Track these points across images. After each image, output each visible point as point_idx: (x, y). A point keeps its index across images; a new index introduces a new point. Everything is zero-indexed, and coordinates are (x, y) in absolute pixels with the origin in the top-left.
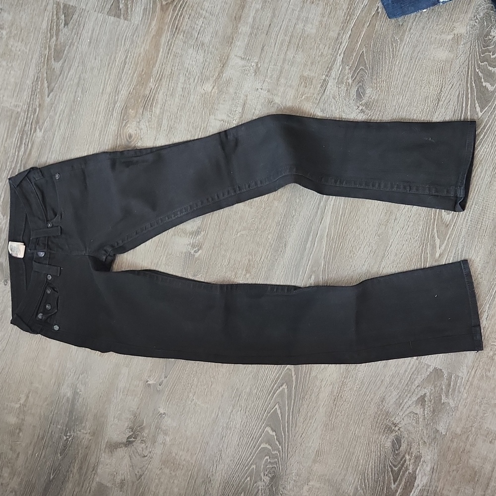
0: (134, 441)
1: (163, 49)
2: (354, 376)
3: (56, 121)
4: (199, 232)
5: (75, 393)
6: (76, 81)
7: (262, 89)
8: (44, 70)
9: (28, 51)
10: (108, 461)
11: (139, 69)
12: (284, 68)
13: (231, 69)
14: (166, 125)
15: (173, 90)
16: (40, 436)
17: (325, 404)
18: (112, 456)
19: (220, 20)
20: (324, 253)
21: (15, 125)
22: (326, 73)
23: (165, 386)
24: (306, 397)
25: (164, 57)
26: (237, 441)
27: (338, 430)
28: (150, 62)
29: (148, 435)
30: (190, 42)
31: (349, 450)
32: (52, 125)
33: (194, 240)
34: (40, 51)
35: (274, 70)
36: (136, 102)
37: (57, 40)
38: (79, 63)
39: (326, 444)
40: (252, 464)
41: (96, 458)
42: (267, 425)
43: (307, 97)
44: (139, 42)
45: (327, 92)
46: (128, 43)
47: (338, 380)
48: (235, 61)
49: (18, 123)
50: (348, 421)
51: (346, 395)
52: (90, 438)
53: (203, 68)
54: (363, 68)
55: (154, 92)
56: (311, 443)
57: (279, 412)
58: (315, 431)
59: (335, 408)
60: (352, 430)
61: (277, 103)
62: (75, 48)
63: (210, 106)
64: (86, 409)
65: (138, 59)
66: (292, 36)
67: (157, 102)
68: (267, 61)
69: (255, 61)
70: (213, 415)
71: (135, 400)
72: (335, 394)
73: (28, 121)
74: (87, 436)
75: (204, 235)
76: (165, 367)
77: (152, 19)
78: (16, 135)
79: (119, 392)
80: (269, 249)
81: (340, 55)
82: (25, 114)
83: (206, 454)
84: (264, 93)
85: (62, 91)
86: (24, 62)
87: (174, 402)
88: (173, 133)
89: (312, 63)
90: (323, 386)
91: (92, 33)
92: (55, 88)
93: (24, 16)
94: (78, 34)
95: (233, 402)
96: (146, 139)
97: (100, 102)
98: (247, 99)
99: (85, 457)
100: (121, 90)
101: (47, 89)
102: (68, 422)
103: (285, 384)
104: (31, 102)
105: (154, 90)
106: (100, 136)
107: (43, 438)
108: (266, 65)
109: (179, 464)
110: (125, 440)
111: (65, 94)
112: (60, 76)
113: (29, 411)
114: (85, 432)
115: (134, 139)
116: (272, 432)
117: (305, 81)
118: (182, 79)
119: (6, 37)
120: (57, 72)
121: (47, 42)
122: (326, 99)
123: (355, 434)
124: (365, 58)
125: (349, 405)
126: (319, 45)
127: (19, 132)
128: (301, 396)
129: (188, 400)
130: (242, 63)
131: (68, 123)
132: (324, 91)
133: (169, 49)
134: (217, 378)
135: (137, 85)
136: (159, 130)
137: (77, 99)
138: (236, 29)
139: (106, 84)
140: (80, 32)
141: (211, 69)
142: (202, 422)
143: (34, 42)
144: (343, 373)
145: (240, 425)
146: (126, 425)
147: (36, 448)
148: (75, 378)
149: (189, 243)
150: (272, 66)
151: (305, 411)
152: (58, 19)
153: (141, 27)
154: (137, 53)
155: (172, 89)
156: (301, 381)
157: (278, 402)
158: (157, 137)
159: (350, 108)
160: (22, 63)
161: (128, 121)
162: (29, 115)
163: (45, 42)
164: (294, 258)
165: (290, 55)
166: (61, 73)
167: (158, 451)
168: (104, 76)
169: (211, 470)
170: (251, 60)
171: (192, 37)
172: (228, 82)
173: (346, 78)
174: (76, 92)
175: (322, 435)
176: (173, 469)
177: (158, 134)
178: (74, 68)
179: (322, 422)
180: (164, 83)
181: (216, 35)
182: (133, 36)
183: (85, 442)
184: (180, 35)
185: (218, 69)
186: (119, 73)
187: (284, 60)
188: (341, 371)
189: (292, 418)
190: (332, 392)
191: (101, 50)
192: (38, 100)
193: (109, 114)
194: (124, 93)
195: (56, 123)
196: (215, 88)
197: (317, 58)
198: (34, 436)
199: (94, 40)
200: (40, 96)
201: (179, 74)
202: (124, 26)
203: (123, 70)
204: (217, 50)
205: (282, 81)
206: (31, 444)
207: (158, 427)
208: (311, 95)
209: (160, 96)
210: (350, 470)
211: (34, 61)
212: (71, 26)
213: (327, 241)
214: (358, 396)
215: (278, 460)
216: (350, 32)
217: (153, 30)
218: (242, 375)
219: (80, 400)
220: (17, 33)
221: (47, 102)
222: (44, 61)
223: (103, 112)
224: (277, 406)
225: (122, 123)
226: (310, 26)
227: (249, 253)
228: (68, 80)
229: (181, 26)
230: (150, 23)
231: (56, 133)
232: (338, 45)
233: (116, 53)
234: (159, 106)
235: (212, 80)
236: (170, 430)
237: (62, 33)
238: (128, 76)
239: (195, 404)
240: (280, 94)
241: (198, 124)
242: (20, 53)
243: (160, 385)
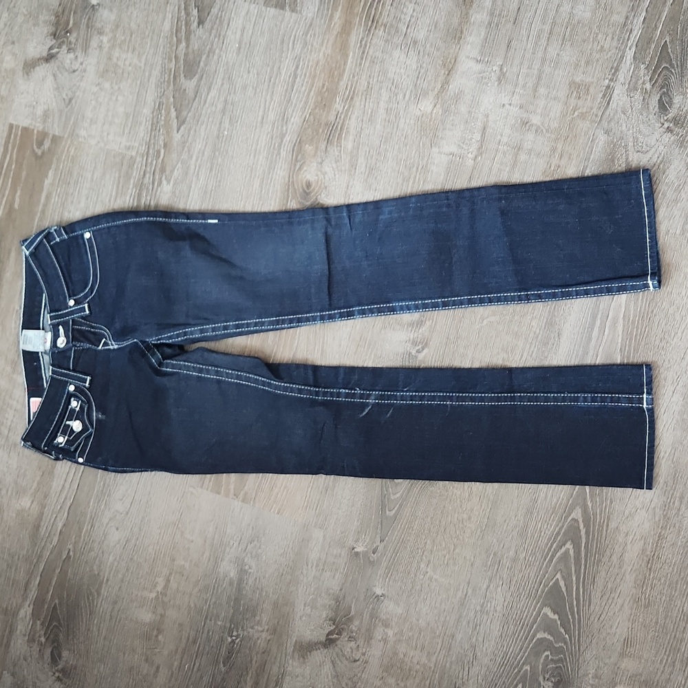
0: (339, 638)
1: (354, 53)
2: (677, 525)
3: (193, 167)
4: (422, 321)
5: (242, 572)
6: (220, 106)
7: (510, 105)
8: (170, 93)
9: (142, 65)
10: (298, 671)
11: (318, 84)
12: (543, 72)
13: (462, 77)
14: (364, 165)
15: (372, 112)
16: (191, 639)
17: (634, 568)
18: (304, 663)
19: (441, 5)
20: (619, 344)
21: (128, 176)
22: (610, 77)
23: (382, 554)
24: (603, 560)
25: (356, 65)
26: (499, 631)
27: (656, 607)
28: (333, 73)
29: (359, 629)
30: (395, 40)
31: (675, 636)
32: (186, 174)
33: (416, 335)
34: (162, 64)
35: (527, 75)
36: (315, 133)
37: (187, 47)
38: (223, 79)
39: (639, 628)
40: (523, 664)
41: (279, 668)
42: (544, 605)
43: (582, 114)
44: (315, 44)
45: (613, 105)
46: (298, 46)
47: (652, 533)
48: (468, 65)
49: (132, 174)
50: (671, 593)
51: (666, 554)
52: (268, 638)
53: (418, 77)
54: (667, 65)
55: (342, 117)
56: (615, 627)
57: (562, 583)
58: (620, 610)
59: (650, 575)
60: (679, 605)
61: (536, 125)
62: (216, 57)
63: (431, 135)
64: (260, 594)
65: (315, 69)
66: (554, 23)
67: (348, 132)
68: (516, 62)
69: (498, 63)
70: (460, 594)
71: (336, 577)
72: (649, 553)
73: (148, 169)
74: (264, 635)
75: (431, 326)
76: (380, 526)
77: (335, 8)
78: (130, 191)
79: (310, 566)
80: (534, 342)
81: (630, 49)
82: (143, 159)
83: (451, 653)
84: (515, 110)
85: (200, 123)
86: (139, 82)
87: (397, 578)
88: (375, 176)
89: (587, 63)
90: (629, 543)
91: (242, 35)
92: (188, 119)
93: (135, 13)
94: (219, 36)
95: (489, 573)
96: (333, 188)
97: (259, 137)
98: (487, 121)
99: (262, 667)
100: (291, 117)
101: (176, 121)
102: (233, 616)
103: (569, 543)
104: (152, 141)
105: (342, 113)
106: (261, 186)
107: (194, 642)
108: (515, 69)
109: (410, 670)
110: (323, 639)
111: (204, 127)
112: (195, 99)
113: (171, 603)
114: (260, 629)
115: (314, 189)
116: (552, 614)
117: (578, 89)
118: (385, 95)
119: (107, 46)
120: (191, 93)
121: (172, 52)
122: (612, 115)
123: (683, 610)
124: (670, 50)
125: (671, 568)
126: (597, 34)
127: (135, 186)
128: (595, 559)
129: (418, 573)
130: (478, 67)
131: (211, 170)
132: (608, 103)
133: (363, 52)
134: (463, 538)
135: (316, 108)
136: (352, 173)
137: (223, 133)
138: (465, 18)
139: (267, 110)
140: (223, 33)
141: (430, 78)
142: (443, 606)
143: (152, 51)
144: (659, 520)
145: (501, 605)
146: (324, 616)
147: (185, 657)
148: (240, 549)
149: (408, 339)
150: (524, 70)
151: (603, 580)
152: (188, 14)
153: (318, 22)
154: (313, 60)
155: (370, 111)
156: (594, 536)
157: (560, 570)
158: (351, 184)
159: (649, 126)
160: (134, 83)
161: (304, 162)
162: (150, 160)
163: (168, 50)
164: (573, 353)
165: (553, 51)
166: (196, 96)
167: (375, 652)
168: (263, 97)
169: (461, 676)
170: (492, 63)
171: (398, 32)
172: (457, 98)
173: (641, 82)
174: (221, 123)
175: (631, 614)
176: (400, 677)
177: (352, 180)
178: (216, 87)
179: (630, 597)
180: (358, 103)
181: (435, 27)
182: (306, 36)
183: (261, 643)
184: (379, 30)
185: (441, 78)
186: (286, 90)
187: (544, 60)
188: (657, 519)
189: (583, 593)
190: (644, 550)
191: (257, 59)
192: (162, 137)
193: (273, 153)
194: (295, 120)
195: (191, 171)
196: (438, 106)
197: (594, 54)
198: (181, 639)
199: (246, 44)
200: (165, 132)
201: (380, 88)
202: (292, 20)
203: (293, 86)
204: (438, 50)
205: (542, 91)
206: (177, 650)
207: (374, 616)
208: (588, 110)
209: (353, 123)
210: (678, 665)
211: (153, 80)
212: (207, 24)
213: (624, 326)
214: (684, 554)
215: (565, 655)
216: (644, 14)
217: (337, 25)
218: (501, 532)
219: (250, 582)
220: (125, 39)
221: (176, 139)
222: (169, 79)
223: (264, 150)
224: (559, 576)
225: (295, 165)
226: (582, 7)
227: (502, 350)
228: (207, 105)
229: (379, 18)
230: (332, 16)
231: (193, 186)
232: (626, 34)
233: (280, 62)
234: (351, 138)
235: (431, 96)
236: (394, 619)
237: (195, 35)
238: (301, 95)
239: (431, 579)
240: (539, 111)
241: (414, 161)
242: (130, 68)
243: (374, 553)
